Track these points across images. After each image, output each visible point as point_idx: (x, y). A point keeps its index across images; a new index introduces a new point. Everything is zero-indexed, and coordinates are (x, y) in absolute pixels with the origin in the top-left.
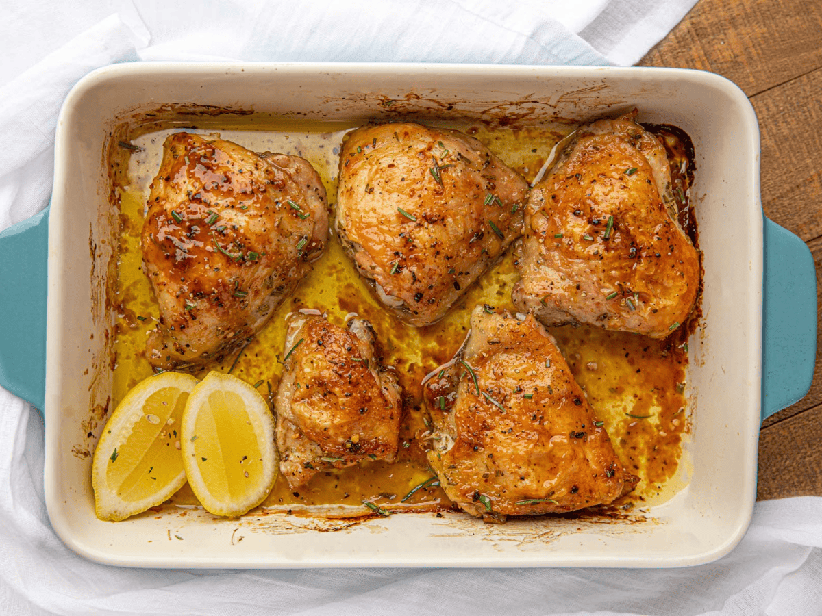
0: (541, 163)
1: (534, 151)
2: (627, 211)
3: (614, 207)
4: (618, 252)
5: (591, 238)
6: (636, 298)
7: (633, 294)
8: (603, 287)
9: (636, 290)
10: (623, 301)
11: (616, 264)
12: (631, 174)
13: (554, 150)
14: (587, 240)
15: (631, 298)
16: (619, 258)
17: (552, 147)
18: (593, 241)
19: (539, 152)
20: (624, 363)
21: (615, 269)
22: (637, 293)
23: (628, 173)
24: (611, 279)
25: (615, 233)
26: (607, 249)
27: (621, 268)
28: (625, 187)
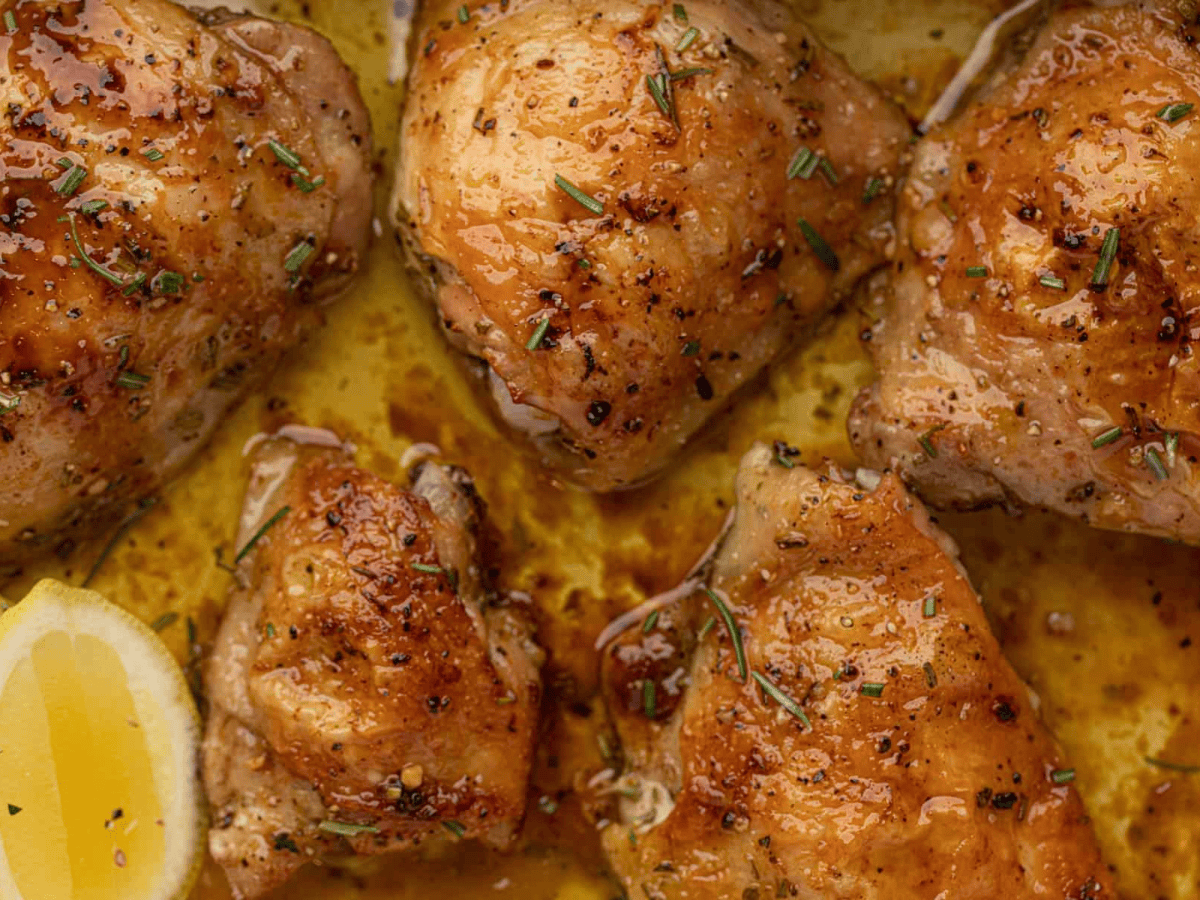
0: (952, 67)
1: (937, 35)
2: (1157, 215)
3: (1121, 203)
4: (1129, 324)
5: (1057, 284)
6: (1170, 445)
7: (1161, 436)
8: (1084, 415)
9: (1171, 425)
10: (1136, 454)
11: (1123, 355)
12: (1175, 119)
13: (989, 35)
14: (1048, 287)
15: (1157, 445)
16: (1132, 338)
17: (983, 25)
18: (1066, 292)
19: (947, 41)
20: (1147, 619)
21: (1119, 367)
22: (1174, 434)
23: (1166, 115)
24: (1106, 394)
25: (1123, 274)
26: (1100, 315)
27: (1136, 365)
28: (1154, 152)
